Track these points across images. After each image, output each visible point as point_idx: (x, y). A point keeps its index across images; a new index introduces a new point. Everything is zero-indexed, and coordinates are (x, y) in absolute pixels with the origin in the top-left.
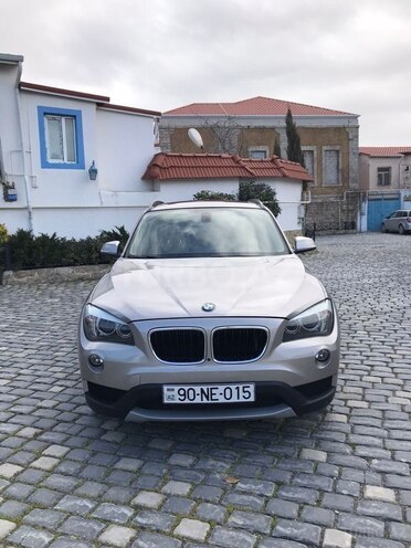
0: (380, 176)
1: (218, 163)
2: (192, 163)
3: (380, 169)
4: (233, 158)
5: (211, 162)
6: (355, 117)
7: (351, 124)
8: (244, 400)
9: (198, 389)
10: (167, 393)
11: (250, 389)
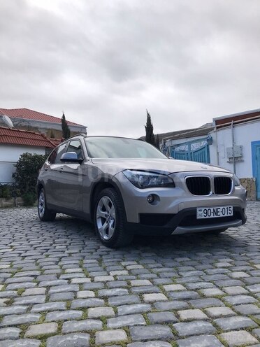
4: (42, 135)
5: (29, 136)
6: (85, 128)
8: (229, 215)
9: (212, 209)
10: (199, 213)
11: (232, 209)
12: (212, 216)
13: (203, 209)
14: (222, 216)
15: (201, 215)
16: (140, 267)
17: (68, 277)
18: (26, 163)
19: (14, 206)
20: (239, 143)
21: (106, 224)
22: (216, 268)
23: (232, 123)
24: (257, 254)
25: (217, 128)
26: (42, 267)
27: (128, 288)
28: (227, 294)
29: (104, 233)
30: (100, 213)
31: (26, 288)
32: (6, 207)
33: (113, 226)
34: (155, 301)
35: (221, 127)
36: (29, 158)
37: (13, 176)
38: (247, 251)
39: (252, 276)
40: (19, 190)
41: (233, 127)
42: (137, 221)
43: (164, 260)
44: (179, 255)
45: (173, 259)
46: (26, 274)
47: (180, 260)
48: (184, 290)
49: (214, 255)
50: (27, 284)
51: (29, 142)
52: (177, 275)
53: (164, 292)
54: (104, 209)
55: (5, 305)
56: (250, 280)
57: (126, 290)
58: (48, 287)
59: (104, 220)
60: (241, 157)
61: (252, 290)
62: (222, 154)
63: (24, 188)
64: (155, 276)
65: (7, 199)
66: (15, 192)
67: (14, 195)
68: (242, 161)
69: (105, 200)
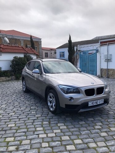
0: (45, 55)
1: (18, 48)
2: (11, 48)
3: (45, 53)
4: (22, 47)
5: (17, 48)
6: (41, 39)
7: (40, 41)
8: (102, 103)
9: (95, 102)
10: (89, 104)
11: (103, 100)
12: (95, 104)
13: (91, 102)
14: (99, 104)
15: (90, 104)
16: (65, 127)
17: (38, 133)
18: (16, 61)
19: (12, 80)
20: (110, 53)
21: (51, 104)
22: (95, 129)
23: (108, 43)
24: (112, 120)
25: (101, 45)
26: (27, 126)
27: (61, 141)
28: (98, 147)
29: (51, 107)
30: (49, 99)
31: (22, 140)
32: (8, 81)
33: (54, 106)
34: (71, 150)
35: (103, 45)
36: (17, 59)
37: (11, 66)
38: (108, 117)
39: (109, 135)
40: (13, 73)
41: (108, 45)
42: (64, 107)
43: (75, 123)
44: (81, 119)
45: (78, 122)
46: (22, 131)
47: (81, 123)
48: (82, 144)
49: (95, 120)
50: (23, 137)
51: (17, 51)
52: (79, 134)
53: (74, 144)
54: (51, 98)
55: (16, 150)
56: (107, 138)
57: (60, 143)
58: (31, 140)
59: (51, 102)
60: (111, 59)
61: (108, 144)
62: (102, 57)
63: (16, 72)
64: (71, 134)
65: (9, 77)
66: (12, 74)
67: (12, 75)
68: (111, 61)
69: (51, 94)
